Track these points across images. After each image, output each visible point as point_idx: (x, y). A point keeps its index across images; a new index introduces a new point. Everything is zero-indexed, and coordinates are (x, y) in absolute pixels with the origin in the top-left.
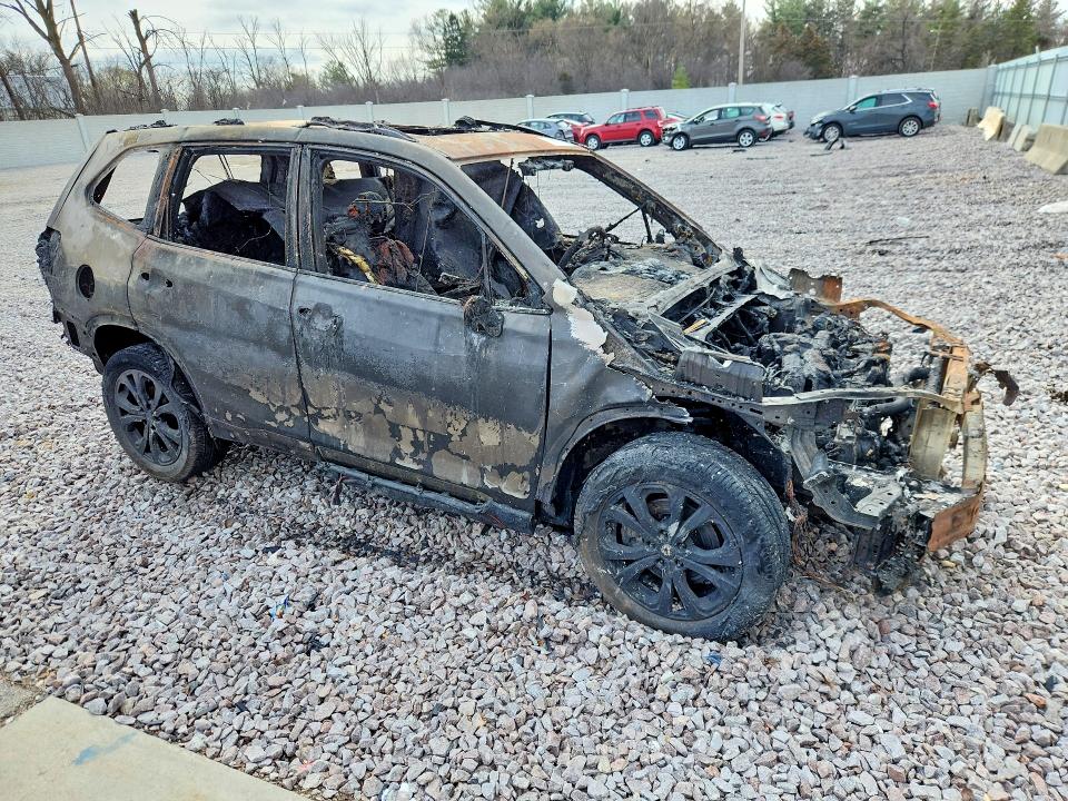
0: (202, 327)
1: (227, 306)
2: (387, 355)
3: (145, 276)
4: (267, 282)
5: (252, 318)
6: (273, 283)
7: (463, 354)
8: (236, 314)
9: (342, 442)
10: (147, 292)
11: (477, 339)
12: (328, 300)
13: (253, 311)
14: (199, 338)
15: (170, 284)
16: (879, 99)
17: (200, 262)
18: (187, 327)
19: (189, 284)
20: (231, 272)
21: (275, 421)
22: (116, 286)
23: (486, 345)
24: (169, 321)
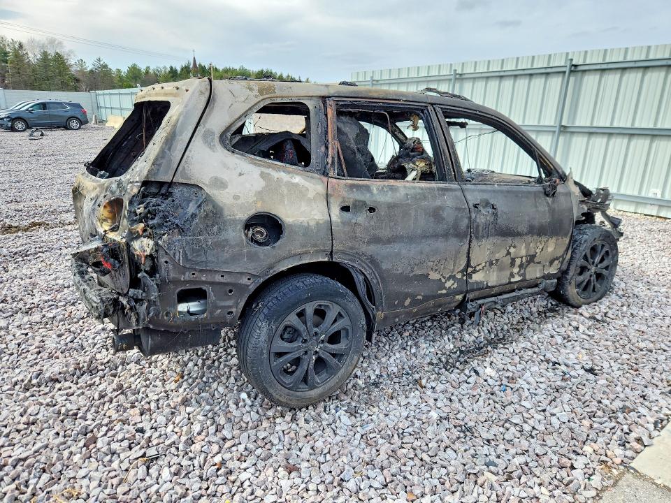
0: (402, 237)
1: (425, 215)
2: (519, 219)
3: (345, 209)
4: (447, 193)
5: (444, 219)
6: (451, 193)
7: (547, 209)
8: (432, 219)
9: (485, 283)
10: (354, 221)
11: (549, 200)
12: (486, 196)
13: (445, 215)
14: (396, 247)
15: (372, 210)
16: (44, 106)
17: (392, 188)
18: (389, 241)
19: (391, 206)
20: (421, 191)
21: (445, 288)
22: (317, 224)
23: (553, 202)
24: (376, 240)
